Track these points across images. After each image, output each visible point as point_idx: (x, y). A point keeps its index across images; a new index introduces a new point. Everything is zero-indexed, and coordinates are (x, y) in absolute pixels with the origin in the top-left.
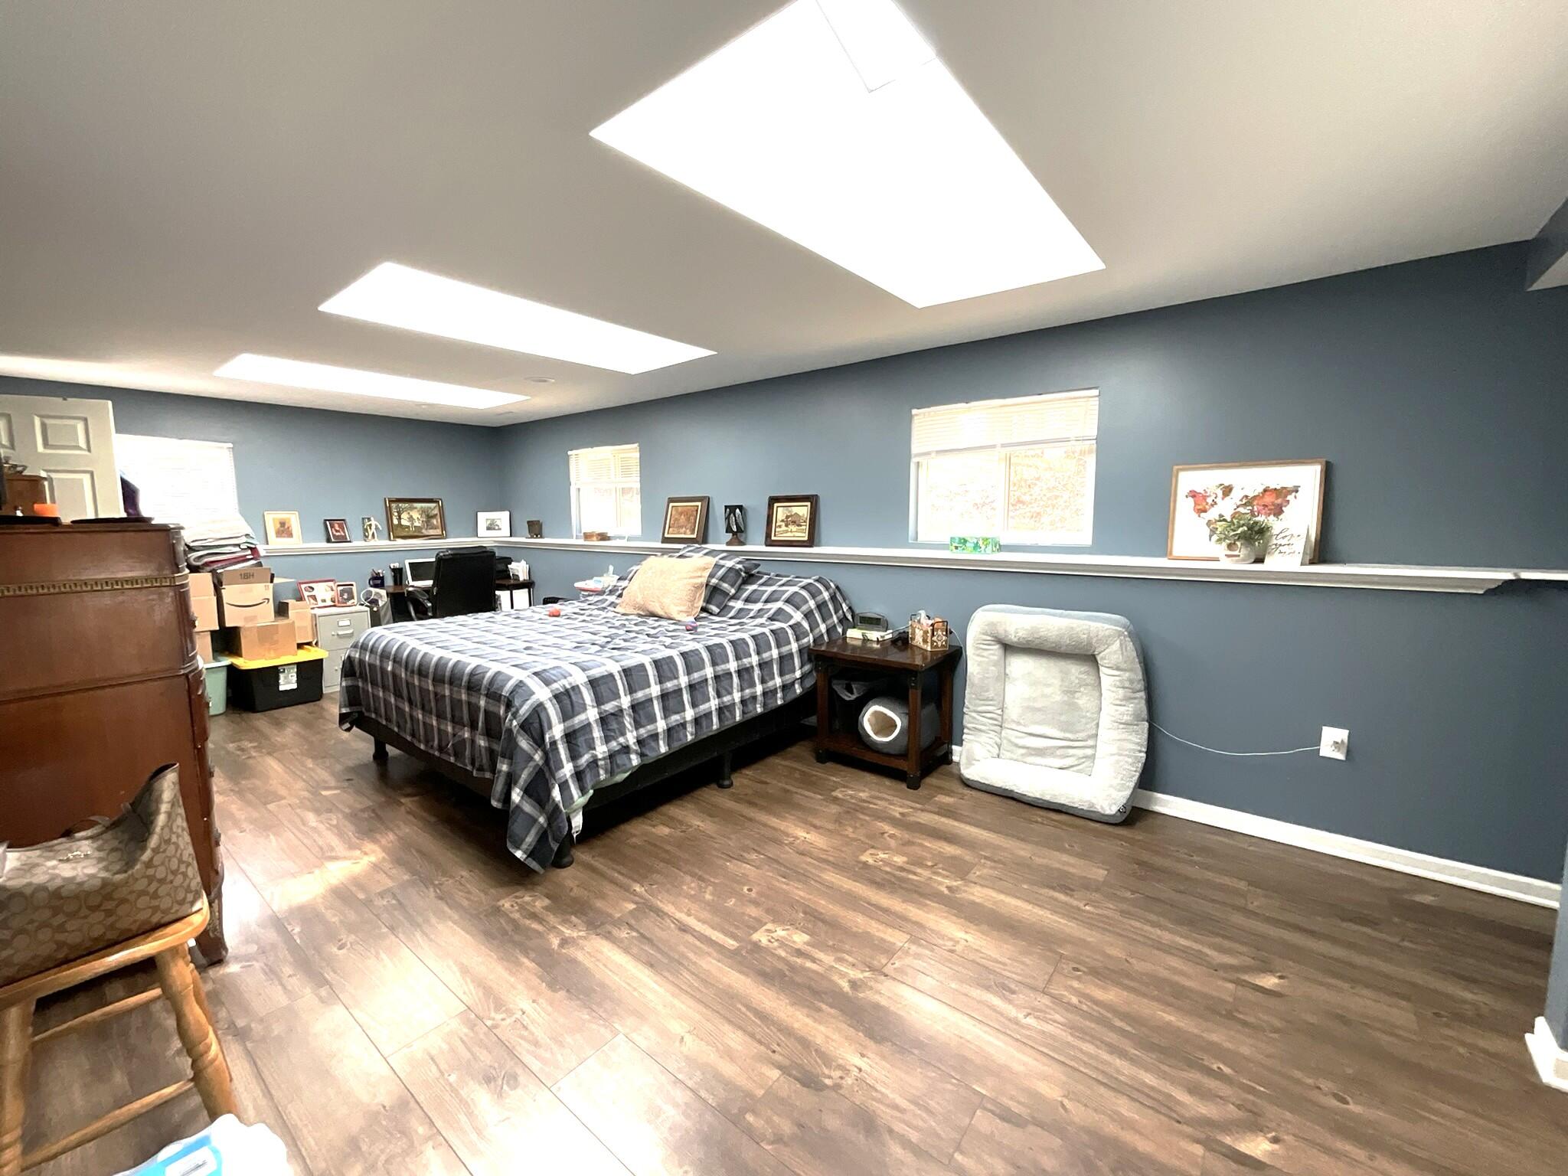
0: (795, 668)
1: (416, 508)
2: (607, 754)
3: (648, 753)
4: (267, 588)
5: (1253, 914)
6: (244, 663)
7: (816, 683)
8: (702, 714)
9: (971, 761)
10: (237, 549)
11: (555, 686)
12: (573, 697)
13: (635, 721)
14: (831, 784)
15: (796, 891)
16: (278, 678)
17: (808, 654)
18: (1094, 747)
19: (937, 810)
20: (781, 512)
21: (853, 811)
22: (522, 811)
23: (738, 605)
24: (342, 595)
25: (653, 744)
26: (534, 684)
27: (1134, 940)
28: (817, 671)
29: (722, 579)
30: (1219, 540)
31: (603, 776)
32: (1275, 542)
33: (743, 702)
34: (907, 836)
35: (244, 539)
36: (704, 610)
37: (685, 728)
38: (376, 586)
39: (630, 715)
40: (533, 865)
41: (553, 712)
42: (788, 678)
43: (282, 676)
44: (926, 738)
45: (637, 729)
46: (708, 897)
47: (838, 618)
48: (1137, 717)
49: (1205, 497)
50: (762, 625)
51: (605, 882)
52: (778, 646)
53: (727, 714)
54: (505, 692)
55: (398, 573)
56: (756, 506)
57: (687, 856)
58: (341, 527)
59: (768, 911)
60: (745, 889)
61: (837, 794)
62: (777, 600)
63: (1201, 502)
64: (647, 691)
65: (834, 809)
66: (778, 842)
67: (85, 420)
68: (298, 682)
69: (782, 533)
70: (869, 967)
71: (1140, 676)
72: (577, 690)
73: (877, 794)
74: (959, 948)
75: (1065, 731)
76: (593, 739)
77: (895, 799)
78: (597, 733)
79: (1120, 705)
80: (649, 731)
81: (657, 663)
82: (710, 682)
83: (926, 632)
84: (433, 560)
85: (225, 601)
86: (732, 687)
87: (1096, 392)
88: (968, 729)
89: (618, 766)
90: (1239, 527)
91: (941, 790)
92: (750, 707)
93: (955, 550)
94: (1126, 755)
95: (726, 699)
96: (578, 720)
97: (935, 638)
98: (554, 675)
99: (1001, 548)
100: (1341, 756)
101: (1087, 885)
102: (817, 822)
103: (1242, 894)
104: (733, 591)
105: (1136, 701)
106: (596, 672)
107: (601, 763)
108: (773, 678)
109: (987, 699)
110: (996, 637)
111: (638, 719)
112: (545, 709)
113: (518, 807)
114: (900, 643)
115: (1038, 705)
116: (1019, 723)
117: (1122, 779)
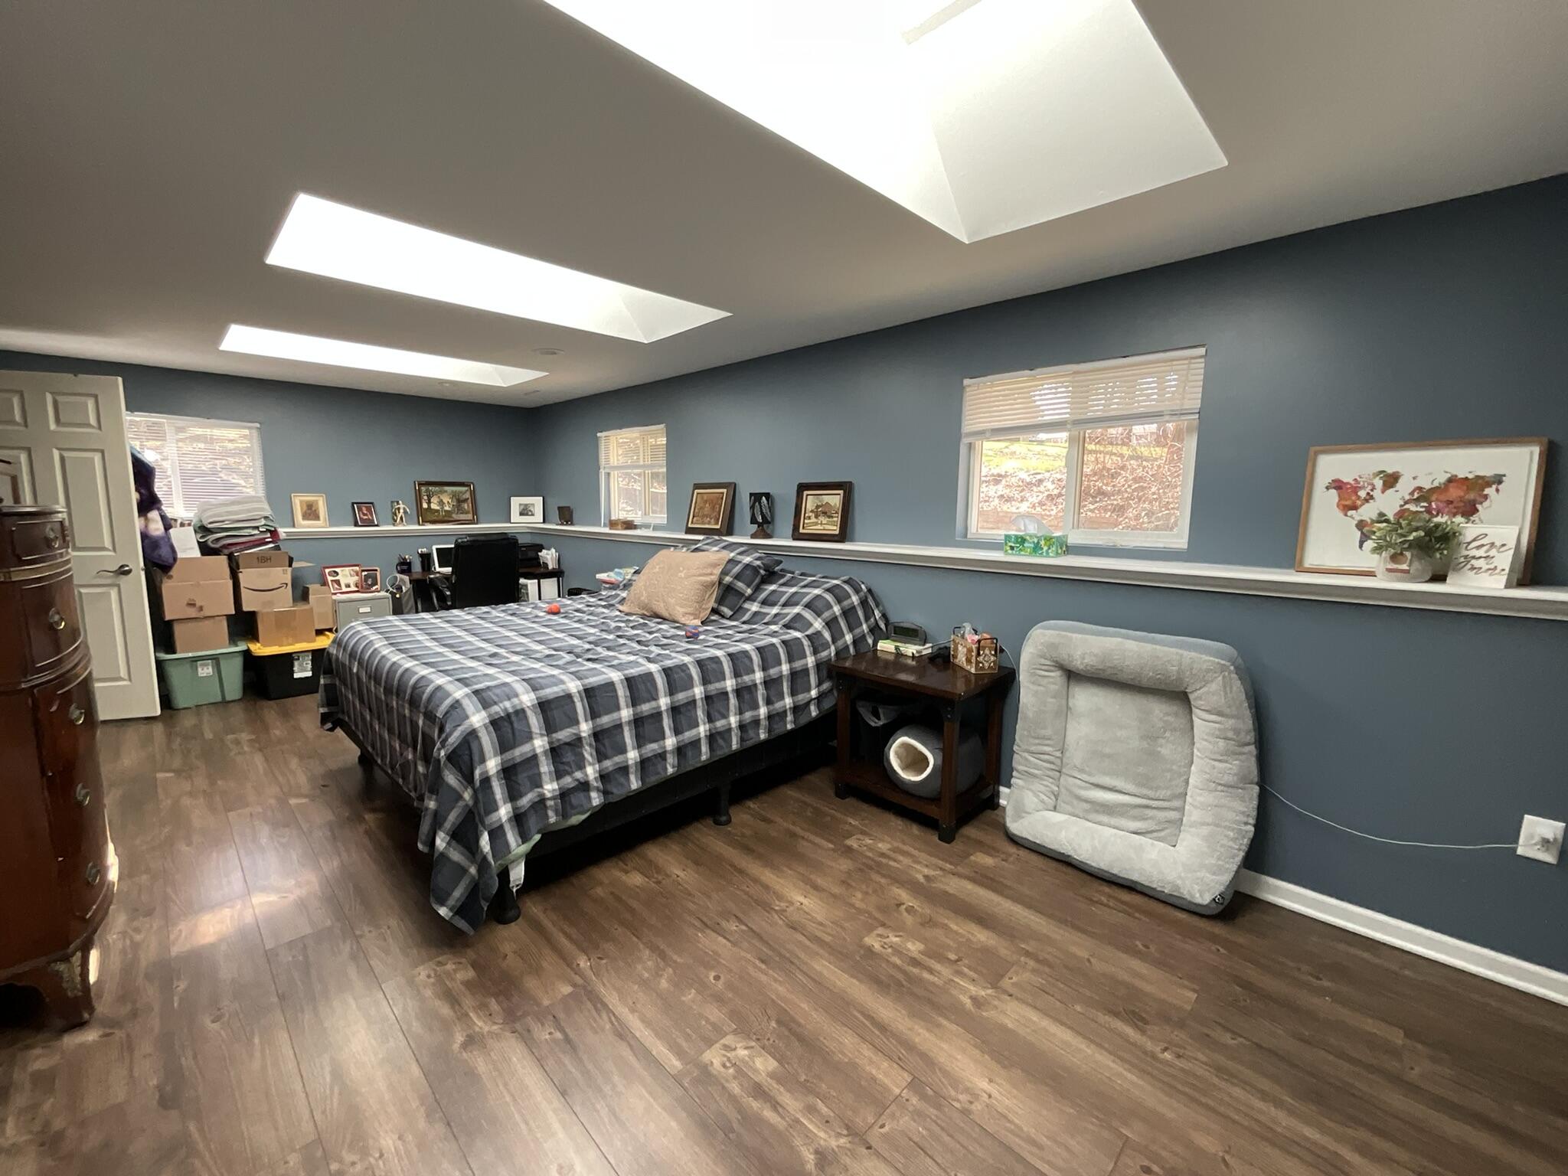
0: (810, 685)
1: (446, 491)
2: (558, 793)
3: (615, 791)
4: (285, 572)
5: (1412, 1089)
6: (259, 649)
7: (836, 705)
8: (687, 742)
9: (1021, 813)
10: (256, 532)
11: (496, 709)
12: (516, 725)
13: (598, 751)
14: (847, 827)
15: (776, 985)
16: (292, 666)
17: (827, 670)
18: (1181, 810)
19: (972, 874)
20: (810, 501)
21: (869, 868)
22: (448, 859)
23: (754, 607)
24: (366, 581)
25: (622, 780)
26: (470, 705)
27: (1234, 1122)
28: (839, 691)
29: (737, 577)
30: (1378, 549)
31: (552, 818)
32: (1466, 553)
33: (742, 727)
34: (926, 910)
35: (263, 522)
36: (714, 611)
37: (665, 759)
38: (402, 572)
39: (590, 745)
40: (462, 924)
41: (487, 741)
42: (802, 698)
43: (296, 663)
44: (964, 780)
45: (599, 761)
46: (664, 984)
47: (869, 627)
48: (1244, 779)
49: (1355, 490)
50: (774, 634)
51: (547, 951)
52: (790, 660)
53: (721, 742)
54: (439, 715)
55: (426, 559)
56: (784, 492)
57: (653, 921)
58: (369, 509)
59: (735, 1015)
60: (712, 974)
61: (852, 842)
62: (796, 604)
63: (1348, 495)
64: (615, 715)
65: (844, 865)
66: (767, 907)
67: (96, 397)
68: (313, 670)
69: (813, 524)
70: (848, 1128)
71: (1248, 723)
72: (521, 715)
73: (901, 846)
74: (977, 1107)
75: (1140, 785)
76: (539, 774)
77: (923, 854)
78: (545, 767)
79: (1220, 761)
80: (617, 763)
81: (630, 681)
82: (699, 703)
83: (970, 651)
84: (453, 546)
85: (242, 585)
86: (728, 709)
87: (1202, 351)
88: (1017, 771)
89: (573, 807)
90: (1410, 532)
91: (980, 846)
92: (751, 733)
93: (1010, 552)
94: (1225, 827)
95: (720, 724)
96: (520, 752)
97: (981, 659)
98: (497, 695)
99: (1070, 550)
100: (1549, 858)
101: (1168, 1016)
102: (819, 881)
103: (1395, 1052)
104: (749, 591)
105: (1243, 757)
106: (550, 692)
107: (550, 803)
108: (782, 698)
109: (1044, 738)
110: (1057, 662)
111: (602, 749)
112: (477, 738)
113: (442, 854)
114: (939, 660)
115: (1107, 750)
116: (1082, 771)
117: (1219, 859)
